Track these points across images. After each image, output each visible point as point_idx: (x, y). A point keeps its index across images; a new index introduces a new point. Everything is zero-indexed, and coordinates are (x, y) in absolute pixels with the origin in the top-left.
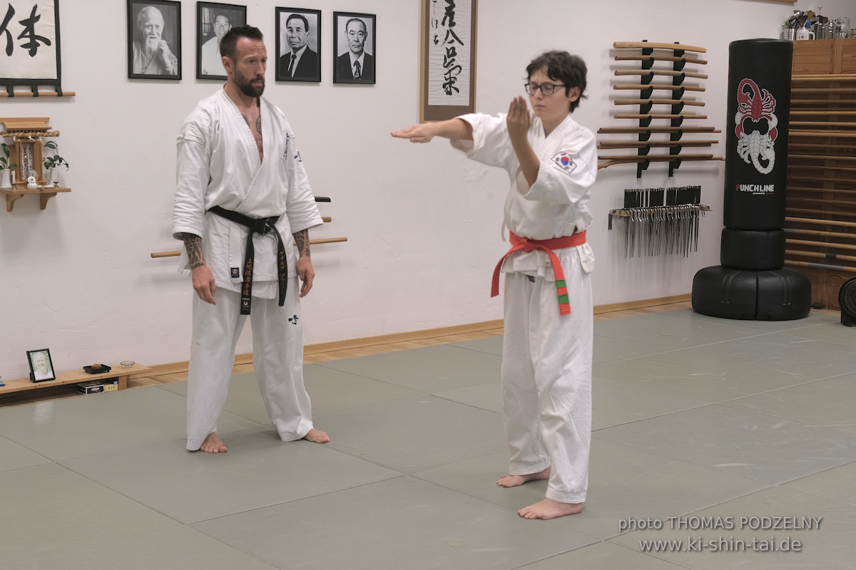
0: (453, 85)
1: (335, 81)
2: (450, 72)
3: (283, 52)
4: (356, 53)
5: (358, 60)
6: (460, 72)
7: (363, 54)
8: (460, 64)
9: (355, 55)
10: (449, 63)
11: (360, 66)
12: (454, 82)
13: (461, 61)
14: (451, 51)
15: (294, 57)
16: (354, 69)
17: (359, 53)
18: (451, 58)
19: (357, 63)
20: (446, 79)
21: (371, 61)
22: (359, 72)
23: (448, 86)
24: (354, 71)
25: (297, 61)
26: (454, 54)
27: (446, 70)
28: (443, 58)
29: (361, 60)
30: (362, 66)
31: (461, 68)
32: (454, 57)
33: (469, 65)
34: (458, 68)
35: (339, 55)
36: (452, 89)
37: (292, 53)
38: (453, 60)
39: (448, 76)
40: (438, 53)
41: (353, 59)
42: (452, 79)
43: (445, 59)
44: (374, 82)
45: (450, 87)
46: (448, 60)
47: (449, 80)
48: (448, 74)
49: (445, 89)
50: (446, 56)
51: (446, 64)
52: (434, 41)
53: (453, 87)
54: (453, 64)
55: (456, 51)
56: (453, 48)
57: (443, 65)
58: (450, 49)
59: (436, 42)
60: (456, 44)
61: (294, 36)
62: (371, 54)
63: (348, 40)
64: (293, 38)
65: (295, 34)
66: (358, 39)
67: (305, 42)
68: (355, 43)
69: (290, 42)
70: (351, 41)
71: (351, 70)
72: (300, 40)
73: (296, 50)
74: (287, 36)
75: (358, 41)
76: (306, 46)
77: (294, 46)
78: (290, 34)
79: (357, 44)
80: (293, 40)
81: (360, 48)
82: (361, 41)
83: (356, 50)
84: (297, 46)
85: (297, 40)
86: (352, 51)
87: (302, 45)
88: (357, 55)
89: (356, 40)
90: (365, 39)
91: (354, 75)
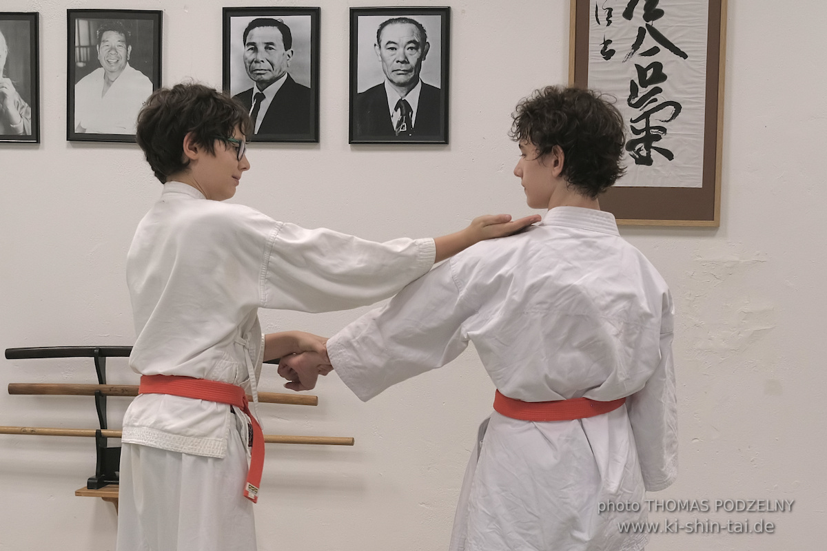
0: (655, 144)
2: (646, 115)
3: (237, 88)
4: (400, 85)
5: (406, 98)
6: (675, 115)
7: (419, 85)
8: (676, 98)
9: (398, 89)
10: (645, 98)
11: (408, 110)
12: (658, 138)
13: (680, 93)
14: (650, 73)
15: (260, 97)
16: (396, 117)
17: (408, 86)
18: (650, 87)
19: (403, 105)
20: (638, 132)
21: (436, 99)
22: (409, 121)
23: (643, 146)
24: (395, 121)
25: (266, 104)
26: (659, 76)
27: (637, 113)
28: (630, 87)
29: (413, 98)
30: (415, 109)
31: (678, 108)
32: (659, 85)
33: (703, 100)
34: (671, 109)
35: (361, 90)
36: (653, 152)
37: (256, 90)
38: (659, 90)
39: (641, 125)
40: (614, 75)
41: (393, 96)
42: (653, 132)
43: (635, 90)
44: (446, 140)
45: (648, 147)
46: (642, 92)
47: (644, 134)
48: (644, 121)
49: (632, 153)
50: (637, 82)
51: (637, 99)
52: (602, 52)
53: (656, 149)
54: (655, 100)
55: (664, 71)
56: (657, 66)
57: (626, 102)
58: (649, 68)
59: (608, 54)
60: (664, 56)
61: (260, 58)
62: (437, 84)
63: (383, 60)
64: (257, 62)
65: (262, 54)
66: (406, 58)
67: (284, 69)
68: (398, 66)
69: (251, 70)
70: (389, 62)
71: (389, 117)
72: (272, 65)
73: (263, 84)
74: (245, 59)
75: (406, 62)
76: (286, 75)
77: (259, 77)
78: (250, 56)
79: (404, 67)
80: (257, 66)
81: (412, 75)
82: (413, 61)
83: (402, 79)
84: (265, 77)
85: (267, 65)
86: (391, 81)
87: (276, 74)
88: (404, 89)
89: (401, 59)
90: (422, 57)
91: (397, 128)
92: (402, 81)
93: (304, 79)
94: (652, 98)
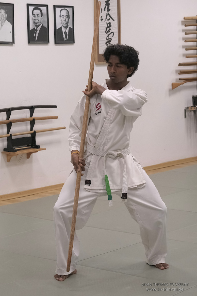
0: (110, 43)
1: (56, 43)
2: (108, 36)
3: (31, 27)
4: (65, 27)
5: (66, 31)
6: (113, 35)
7: (68, 27)
8: (113, 31)
9: (64, 28)
10: (108, 31)
11: (67, 34)
12: (110, 41)
13: (114, 30)
14: (109, 25)
15: (36, 30)
16: (64, 36)
17: (66, 27)
19: (65, 33)
20: (107, 40)
21: (72, 31)
22: (67, 38)
23: (108, 43)
25: (38, 32)
27: (107, 35)
28: (105, 28)
29: (67, 31)
31: (113, 34)
32: (110, 28)
33: (117, 32)
34: (112, 34)
35: (57, 28)
37: (35, 28)
39: (108, 38)
40: (103, 25)
41: (64, 30)
42: (110, 40)
43: (106, 29)
44: (74, 43)
45: (109, 44)
46: (108, 29)
47: (108, 40)
48: (108, 37)
49: (106, 45)
50: (107, 27)
51: (107, 31)
52: (101, 19)
53: (110, 44)
54: (110, 32)
55: (111, 24)
56: (110, 23)
57: (105, 32)
58: (108, 24)
59: (102, 20)
60: (111, 21)
61: (36, 19)
62: (72, 27)
63: (61, 20)
64: (35, 20)
65: (36, 18)
66: (66, 20)
67: (41, 22)
68: (64, 22)
69: (34, 23)
70: (62, 21)
71: (63, 36)
72: (39, 21)
73: (37, 26)
74: (33, 19)
75: (65, 21)
76: (42, 24)
77: (36, 24)
78: (34, 18)
79: (65, 22)
80: (35, 21)
81: (67, 24)
82: (67, 20)
83: (65, 25)
84: (37, 24)
85: (37, 21)
86: (63, 26)
87: (40, 24)
88: (66, 28)
89: (65, 20)
90: (69, 20)
91: (65, 39)
92: (65, 26)
93: (45, 25)
94: (109, 31)
